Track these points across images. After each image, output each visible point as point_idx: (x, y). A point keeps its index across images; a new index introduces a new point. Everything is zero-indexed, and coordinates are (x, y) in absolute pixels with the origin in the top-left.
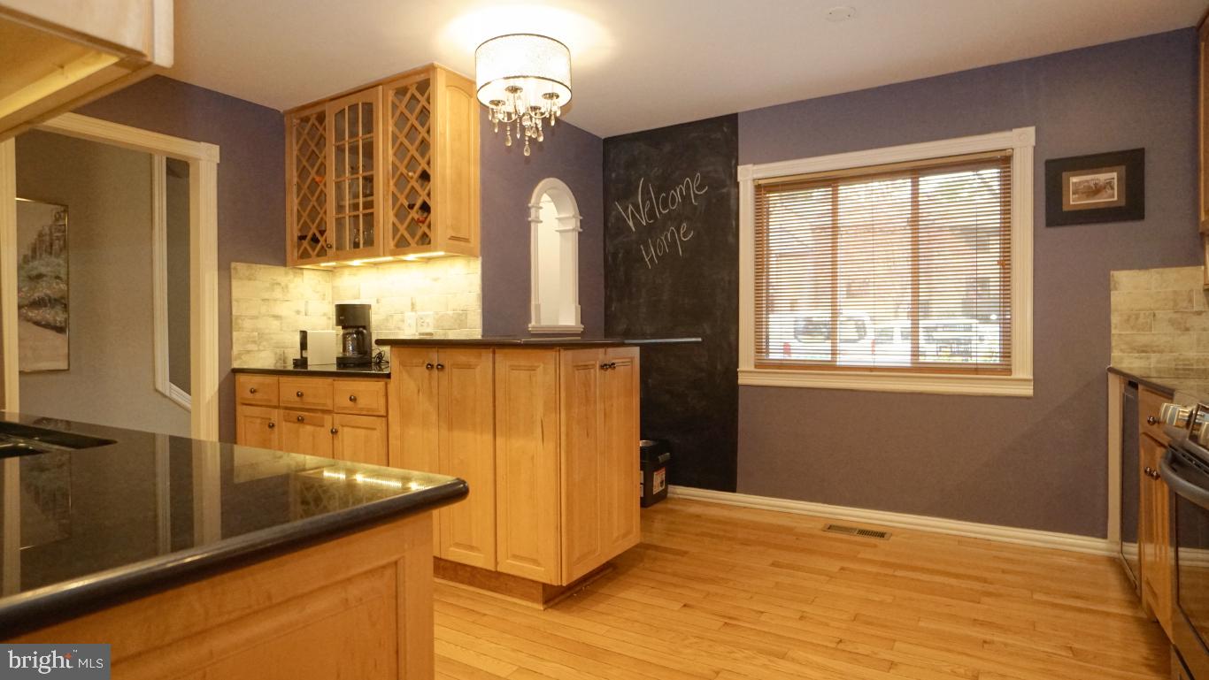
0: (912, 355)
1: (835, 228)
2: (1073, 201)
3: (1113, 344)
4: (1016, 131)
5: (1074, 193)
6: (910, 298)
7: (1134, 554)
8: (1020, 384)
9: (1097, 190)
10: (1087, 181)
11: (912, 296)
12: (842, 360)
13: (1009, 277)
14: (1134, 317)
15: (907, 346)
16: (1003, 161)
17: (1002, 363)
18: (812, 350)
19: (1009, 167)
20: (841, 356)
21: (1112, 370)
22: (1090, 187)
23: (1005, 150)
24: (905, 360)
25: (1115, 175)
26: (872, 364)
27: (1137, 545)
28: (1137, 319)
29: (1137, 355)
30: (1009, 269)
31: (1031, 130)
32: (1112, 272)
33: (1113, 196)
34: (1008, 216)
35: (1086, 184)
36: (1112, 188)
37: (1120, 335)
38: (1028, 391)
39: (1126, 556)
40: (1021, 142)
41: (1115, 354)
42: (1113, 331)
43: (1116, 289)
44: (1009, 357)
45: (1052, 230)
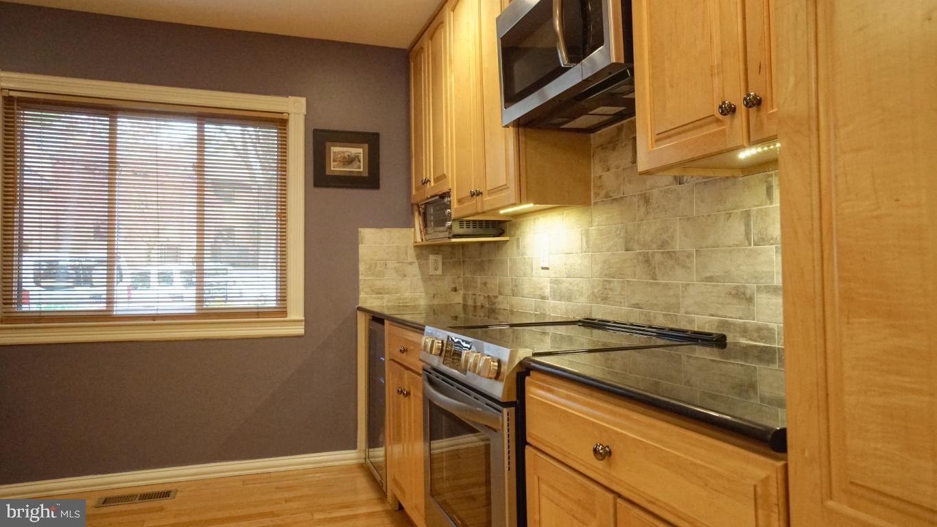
0: (197, 301)
1: (113, 163)
2: (334, 168)
3: (361, 287)
4: (291, 99)
5: (334, 161)
6: (195, 244)
7: (382, 457)
8: (294, 325)
9: (350, 161)
10: (343, 152)
11: (197, 242)
12: (120, 308)
13: (285, 228)
14: (373, 265)
15: (192, 292)
16: (280, 122)
17: (277, 306)
18: (82, 299)
19: (285, 130)
20: (118, 305)
21: (360, 309)
22: (344, 158)
23: (282, 113)
24: (189, 307)
25: (361, 150)
26: (155, 312)
27: (383, 449)
28: (376, 267)
29: (375, 296)
30: (285, 221)
31: (303, 100)
32: (360, 229)
33: (360, 168)
34: (284, 173)
35: (342, 154)
36: (360, 161)
37: (365, 280)
38: (299, 330)
39: (372, 460)
40: (295, 108)
41: (362, 295)
42: (361, 277)
43: (362, 244)
44: (285, 300)
45: (318, 190)
